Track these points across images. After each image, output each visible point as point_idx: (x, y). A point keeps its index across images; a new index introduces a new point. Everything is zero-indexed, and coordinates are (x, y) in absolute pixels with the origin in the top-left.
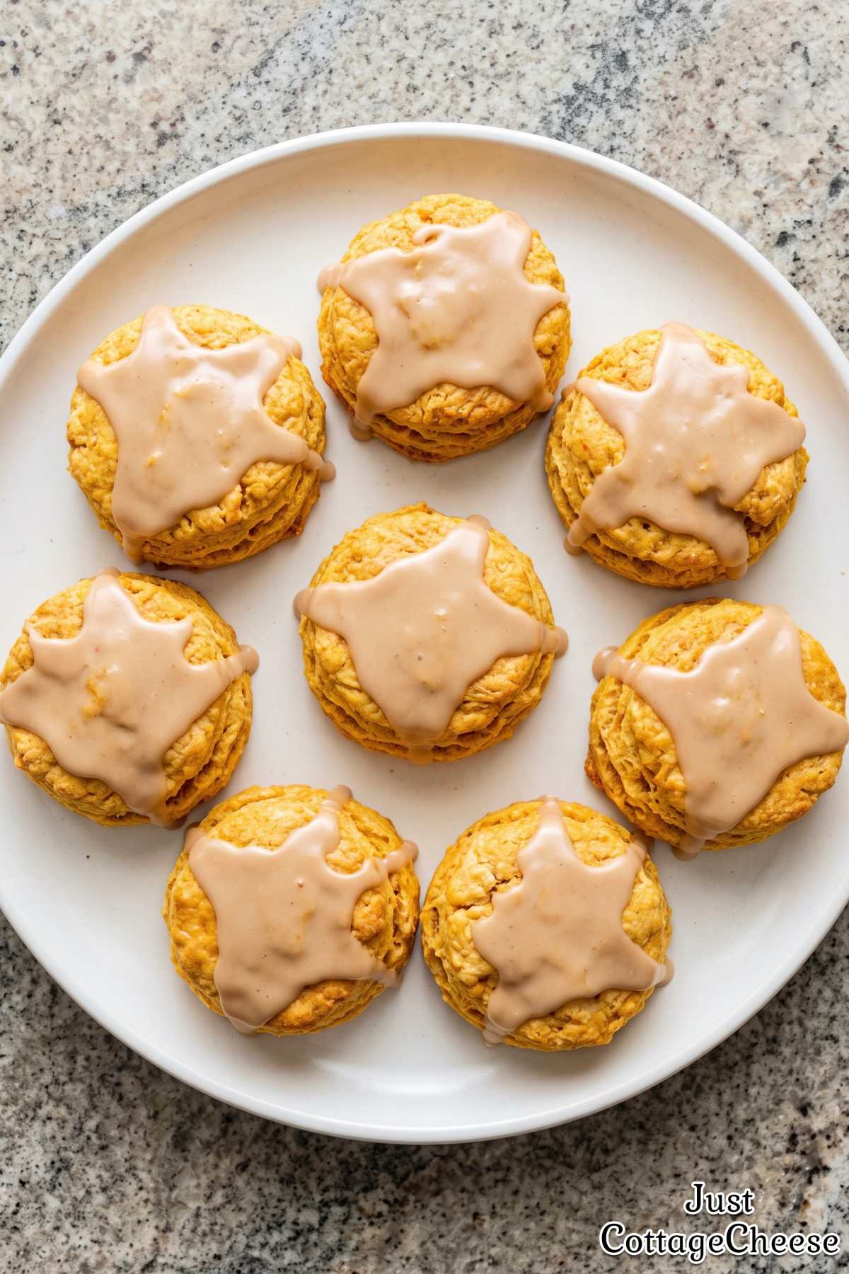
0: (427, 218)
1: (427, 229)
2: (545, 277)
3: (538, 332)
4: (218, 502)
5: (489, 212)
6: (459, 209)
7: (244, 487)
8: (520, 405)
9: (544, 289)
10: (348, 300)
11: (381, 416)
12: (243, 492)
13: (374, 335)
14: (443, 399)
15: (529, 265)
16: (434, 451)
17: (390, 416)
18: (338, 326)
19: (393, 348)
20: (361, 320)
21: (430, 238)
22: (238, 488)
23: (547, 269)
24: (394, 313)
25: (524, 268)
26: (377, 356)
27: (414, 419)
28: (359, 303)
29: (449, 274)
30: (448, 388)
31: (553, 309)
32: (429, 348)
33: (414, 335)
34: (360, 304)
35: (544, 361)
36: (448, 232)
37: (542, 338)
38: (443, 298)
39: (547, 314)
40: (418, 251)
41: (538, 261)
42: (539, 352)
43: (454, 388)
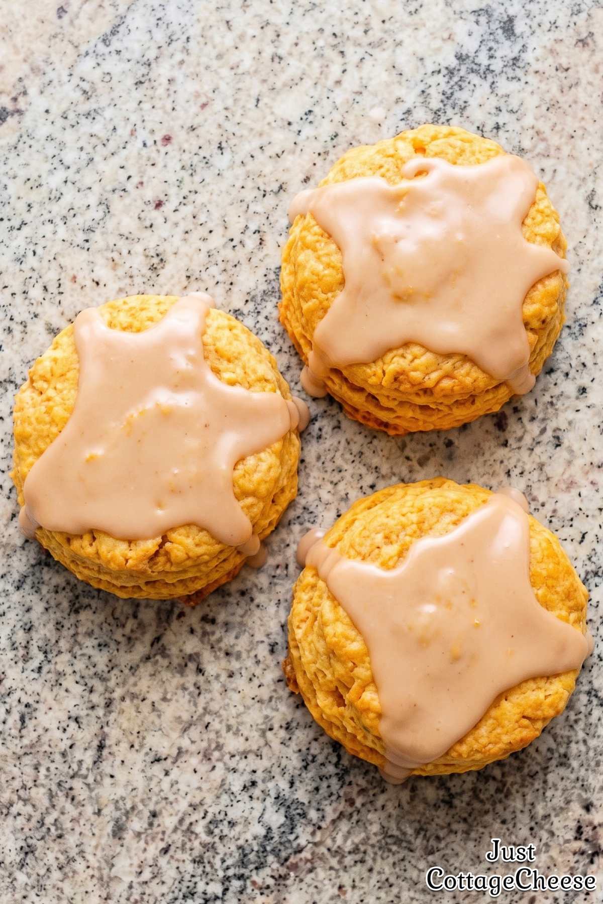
0: (420, 149)
1: (418, 161)
2: (546, 238)
3: (528, 301)
4: (130, 541)
5: (492, 153)
6: (459, 143)
7: (165, 539)
8: (495, 383)
9: (542, 252)
10: (316, 229)
11: (336, 371)
12: (161, 546)
13: (340, 276)
14: (407, 361)
15: (529, 221)
16: (391, 422)
17: (345, 373)
18: (301, 258)
19: (360, 293)
20: (328, 255)
21: (421, 172)
22: (159, 540)
23: (548, 227)
24: (367, 252)
25: (523, 223)
26: (339, 300)
27: (373, 380)
28: (328, 234)
29: (436, 216)
30: (416, 350)
31: (548, 276)
32: (401, 298)
33: (386, 281)
34: (330, 236)
35: (530, 334)
36: (441, 168)
37: (531, 309)
38: (425, 243)
39: (541, 280)
40: (404, 185)
41: (539, 218)
42: (526, 324)
43: (422, 350)
